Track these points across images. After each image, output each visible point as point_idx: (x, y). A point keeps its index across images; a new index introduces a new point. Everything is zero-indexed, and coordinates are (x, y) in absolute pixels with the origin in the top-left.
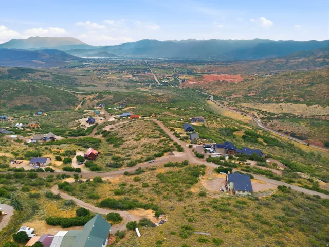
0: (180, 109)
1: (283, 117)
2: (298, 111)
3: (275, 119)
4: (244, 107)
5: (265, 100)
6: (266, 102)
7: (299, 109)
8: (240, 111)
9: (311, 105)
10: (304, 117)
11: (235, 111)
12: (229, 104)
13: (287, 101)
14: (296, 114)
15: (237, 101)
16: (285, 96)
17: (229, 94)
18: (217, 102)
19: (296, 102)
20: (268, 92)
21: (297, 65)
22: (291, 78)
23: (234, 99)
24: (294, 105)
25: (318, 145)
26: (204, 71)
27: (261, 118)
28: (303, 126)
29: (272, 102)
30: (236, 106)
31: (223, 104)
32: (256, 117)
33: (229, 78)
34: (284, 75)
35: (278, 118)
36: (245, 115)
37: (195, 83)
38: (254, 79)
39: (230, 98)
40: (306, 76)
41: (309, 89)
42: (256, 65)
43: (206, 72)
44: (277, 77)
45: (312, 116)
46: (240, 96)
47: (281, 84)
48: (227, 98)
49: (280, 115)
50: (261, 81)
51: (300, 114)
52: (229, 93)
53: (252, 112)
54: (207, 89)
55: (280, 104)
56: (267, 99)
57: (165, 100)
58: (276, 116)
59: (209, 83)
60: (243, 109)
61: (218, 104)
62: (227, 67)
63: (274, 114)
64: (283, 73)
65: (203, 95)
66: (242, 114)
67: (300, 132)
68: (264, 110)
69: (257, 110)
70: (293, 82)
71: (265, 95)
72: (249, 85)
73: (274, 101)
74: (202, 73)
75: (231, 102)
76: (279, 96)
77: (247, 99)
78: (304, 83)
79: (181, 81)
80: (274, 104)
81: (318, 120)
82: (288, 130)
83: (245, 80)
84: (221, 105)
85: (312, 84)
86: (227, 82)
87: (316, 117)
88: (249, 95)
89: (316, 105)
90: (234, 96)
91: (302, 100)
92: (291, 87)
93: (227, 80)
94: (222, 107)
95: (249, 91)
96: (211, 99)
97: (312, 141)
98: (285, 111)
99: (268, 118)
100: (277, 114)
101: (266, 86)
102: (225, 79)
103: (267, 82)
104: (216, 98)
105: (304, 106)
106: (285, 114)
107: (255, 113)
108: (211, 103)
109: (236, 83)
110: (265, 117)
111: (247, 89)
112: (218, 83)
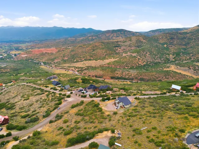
0: (26, 74)
1: (88, 68)
2: (93, 64)
3: (84, 70)
4: (65, 66)
5: (75, 61)
6: (75, 62)
7: (93, 63)
8: (64, 69)
9: (97, 60)
10: (97, 66)
11: (60, 69)
12: (56, 66)
13: (86, 60)
14: (93, 66)
15: (59, 63)
16: (84, 57)
17: (53, 60)
18: (47, 66)
19: (90, 60)
20: (75, 56)
21: (81, 41)
22: (83, 48)
23: (57, 63)
24: (90, 61)
25: (108, 79)
26: (28, 47)
27: (77, 71)
28: (99, 71)
29: (79, 62)
30: (60, 66)
31: (52, 67)
32: (74, 71)
33: (49, 50)
34: (79, 47)
35: (85, 69)
36: (68, 71)
37: (26, 55)
38: (64, 50)
39: (54, 62)
40: (90, 46)
41: (93, 52)
42: (60, 42)
43: (30, 48)
44: (76, 48)
45: (100, 66)
46: (59, 60)
47: (79, 51)
48: (52, 62)
49: (86, 67)
50: (69, 51)
51: (94, 66)
52: (52, 59)
53: (71, 68)
54: (37, 59)
55: (83, 62)
56: (75, 60)
57: (9, 70)
58: (84, 69)
59: (37, 55)
60: (65, 67)
61: (49, 67)
62: (43, 44)
63: (83, 68)
64: (79, 46)
65: (35, 63)
66: (66, 70)
67: (99, 74)
68: (76, 66)
69: (74, 67)
70: (85, 50)
71: (73, 58)
72: (63, 53)
73: (79, 61)
74: (26, 49)
75: (56, 64)
76: (81, 58)
77: (65, 62)
78: (90, 50)
79: (13, 56)
80: (80, 63)
81: (103, 67)
82: (93, 74)
83: (59, 51)
84: (51, 68)
85: (94, 50)
86: (49, 53)
87: (102, 66)
88: (65, 59)
89: (99, 60)
90: (56, 61)
91: (92, 58)
92: (85, 52)
93: (48, 52)
94: (52, 69)
95: (64, 56)
96: (42, 64)
97: (105, 77)
98: (87, 65)
99: (81, 70)
100: (84, 68)
101: (73, 53)
102: (47, 51)
103: (72, 51)
104: (45, 63)
105: (94, 61)
106: (88, 67)
107: (73, 69)
108: (43, 67)
109: (54, 53)
110: (79, 70)
111: (63, 56)
112: (43, 54)
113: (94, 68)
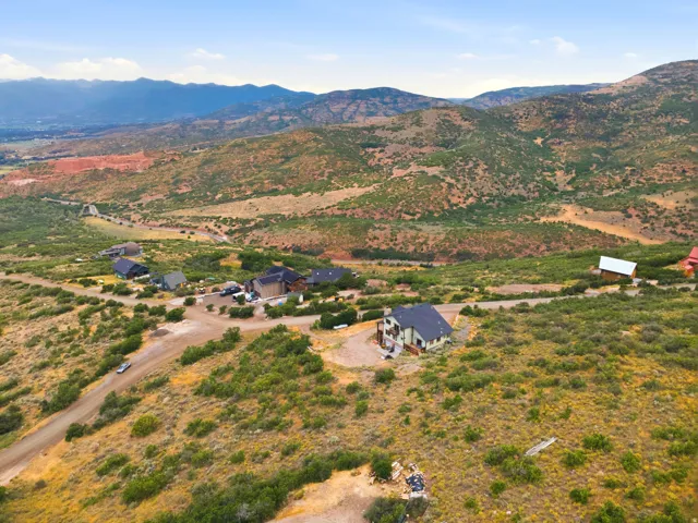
0: (23, 246)
1: (267, 222)
2: (287, 208)
3: (251, 229)
4: (180, 217)
5: (217, 197)
6: (220, 202)
7: (285, 204)
8: (177, 226)
9: (300, 194)
10: (299, 215)
11: (163, 229)
12: (145, 217)
13: (258, 194)
14: (286, 214)
15: (160, 208)
16: (251, 184)
17: (135, 195)
18: (111, 218)
19: (274, 192)
20: (218, 180)
22: (249, 151)
23: (150, 205)
24: (273, 198)
25: (342, 258)
26: (41, 154)
27: (226, 233)
28: (308, 231)
29: (232, 200)
30: (164, 218)
31: (129, 219)
32: (216, 233)
33: (118, 162)
34: (234, 146)
35: (257, 226)
36: (192, 233)
37: (31, 180)
38: (177, 158)
39: (140, 205)
40: (274, 145)
41: (286, 167)
42: (162, 133)
43: (46, 154)
44: (222, 151)
45: (311, 212)
46: (160, 196)
47: (234, 163)
48: (131, 205)
49: (259, 219)
50: (194, 162)
51: (291, 212)
52: (130, 194)
53: (205, 224)
54: (72, 192)
55: (248, 201)
56: (219, 196)
58: (253, 223)
59: (73, 178)
60: (181, 221)
61: (118, 221)
62: (97, 141)
63: (248, 221)
64: (232, 142)
65: (66, 209)
66: (183, 232)
67: (307, 242)
68: (224, 215)
69: (212, 218)
70: (255, 158)
71: (211, 188)
72: (173, 172)
73: (235, 196)
74: (34, 159)
75: (145, 211)
76: (240, 185)
77: (180, 200)
78: (273, 158)
80: (237, 203)
81: (322, 216)
82: (286, 244)
83: (158, 164)
84: (126, 223)
85: (287, 159)
86: (118, 172)
87: (318, 213)
88: (180, 192)
89: (309, 193)
90: (146, 199)
91: (281, 188)
92: (255, 166)
93: (116, 167)
94: (131, 226)
95: (175, 184)
96: (91, 212)
97: (331, 252)
98: (264, 211)
99: (241, 228)
100: (253, 220)
101: (210, 170)
102: (110, 165)
103: (207, 162)
104: (104, 209)
105: (291, 196)
106: (267, 217)
107: (211, 225)
108: (96, 221)
109: (140, 171)
110: (233, 228)
111: (172, 181)
112: (95, 176)
113: (292, 221)
